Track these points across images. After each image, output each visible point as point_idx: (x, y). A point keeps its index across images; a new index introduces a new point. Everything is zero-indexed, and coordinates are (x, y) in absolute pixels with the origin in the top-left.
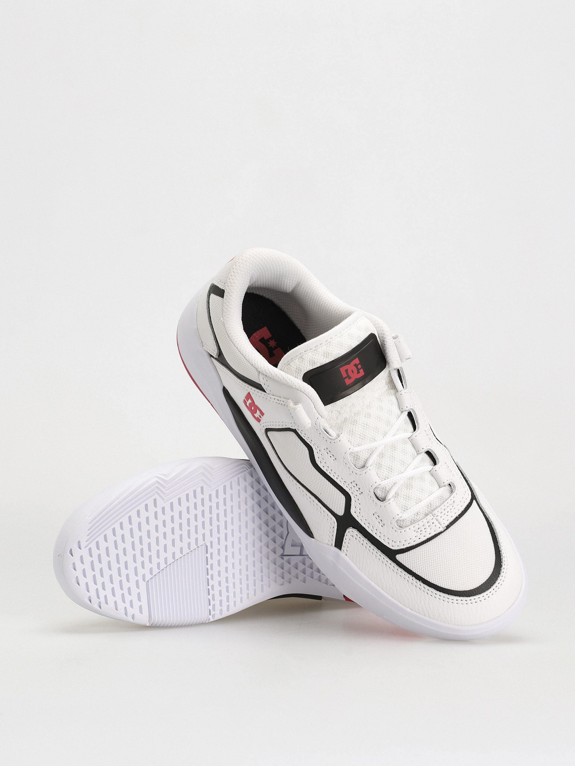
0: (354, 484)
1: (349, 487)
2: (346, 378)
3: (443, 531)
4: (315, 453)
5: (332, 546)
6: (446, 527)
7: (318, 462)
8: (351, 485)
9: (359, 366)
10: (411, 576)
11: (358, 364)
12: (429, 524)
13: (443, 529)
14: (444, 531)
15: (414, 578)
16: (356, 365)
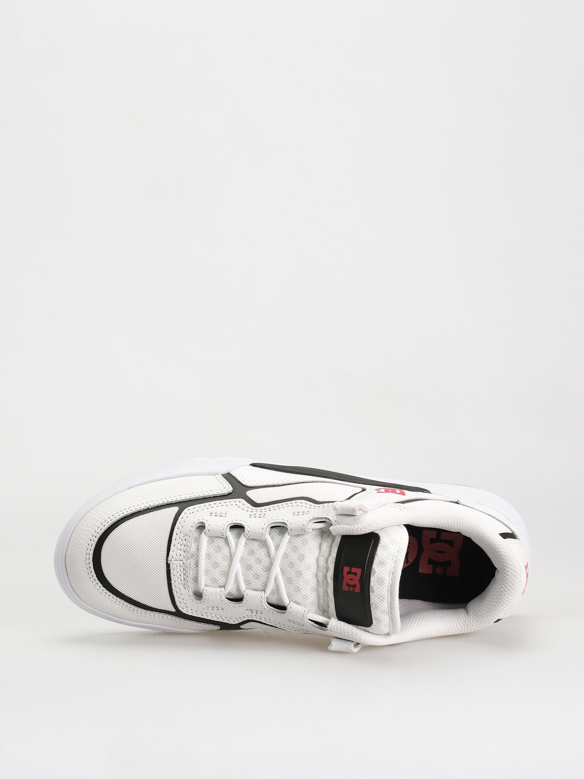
2: (351, 569)
4: (311, 504)
6: (170, 564)
9: (351, 589)
11: (354, 589)
13: (169, 560)
16: (354, 586)
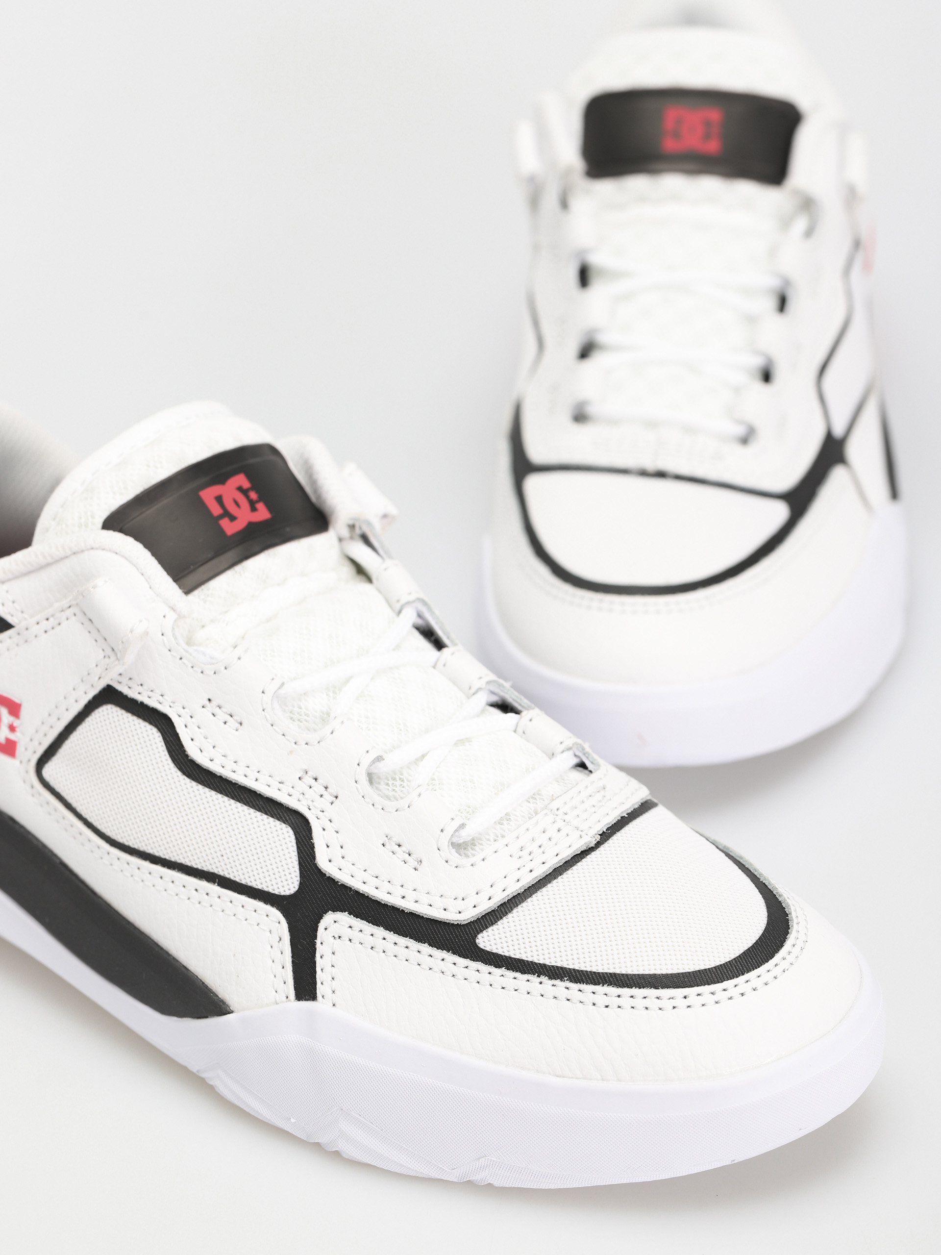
0: (309, 780)
1: (296, 794)
3: (592, 845)
4: (180, 729)
5: (290, 1000)
7: (193, 751)
8: (302, 786)
9: (253, 495)
10: (534, 978)
12: (547, 835)
14: (598, 844)
15: (544, 979)
16: (242, 490)
